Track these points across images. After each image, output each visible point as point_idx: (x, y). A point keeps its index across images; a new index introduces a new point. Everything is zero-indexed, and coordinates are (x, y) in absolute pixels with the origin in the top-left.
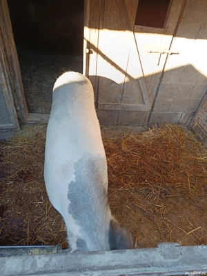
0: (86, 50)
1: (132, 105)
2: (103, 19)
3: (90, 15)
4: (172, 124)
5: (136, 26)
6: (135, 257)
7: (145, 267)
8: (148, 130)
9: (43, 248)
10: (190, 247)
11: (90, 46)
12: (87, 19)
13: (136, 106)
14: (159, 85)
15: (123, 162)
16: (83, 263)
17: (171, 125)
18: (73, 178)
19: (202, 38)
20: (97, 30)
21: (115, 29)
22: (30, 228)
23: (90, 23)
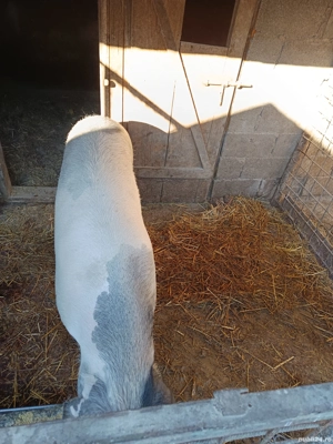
0: (103, 82)
1: (183, 169)
2: (129, 32)
3: (108, 23)
4: (247, 198)
5: (183, 43)
6: (177, 416)
7: (193, 431)
8: (209, 208)
9: (41, 410)
10: (263, 393)
11: (110, 74)
12: (104, 30)
13: (190, 170)
14: (224, 136)
15: (171, 261)
16: (92, 434)
17: (244, 199)
18: (105, 287)
19: (286, 63)
20: (121, 49)
21: (150, 48)
22: (18, 377)
23: (109, 37)
